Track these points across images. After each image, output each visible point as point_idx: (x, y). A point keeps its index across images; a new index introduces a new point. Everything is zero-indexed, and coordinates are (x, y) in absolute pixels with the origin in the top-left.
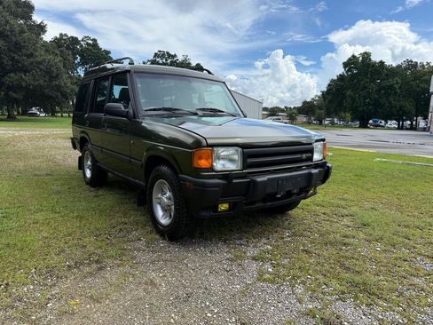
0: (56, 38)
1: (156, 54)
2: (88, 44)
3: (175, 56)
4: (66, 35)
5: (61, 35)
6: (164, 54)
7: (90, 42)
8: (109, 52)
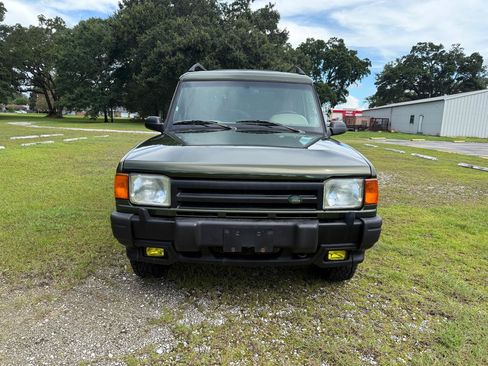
0: (303, 45)
1: (414, 48)
2: (334, 46)
3: (441, 46)
4: (313, 39)
5: (308, 40)
6: (425, 47)
7: (337, 43)
8: (355, 52)
